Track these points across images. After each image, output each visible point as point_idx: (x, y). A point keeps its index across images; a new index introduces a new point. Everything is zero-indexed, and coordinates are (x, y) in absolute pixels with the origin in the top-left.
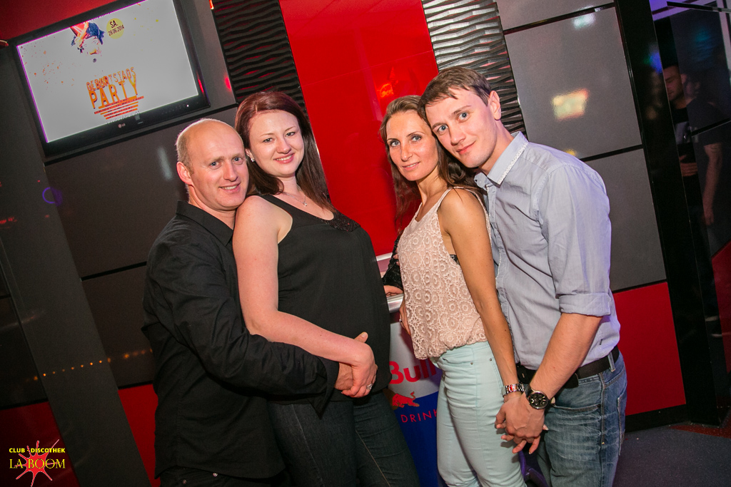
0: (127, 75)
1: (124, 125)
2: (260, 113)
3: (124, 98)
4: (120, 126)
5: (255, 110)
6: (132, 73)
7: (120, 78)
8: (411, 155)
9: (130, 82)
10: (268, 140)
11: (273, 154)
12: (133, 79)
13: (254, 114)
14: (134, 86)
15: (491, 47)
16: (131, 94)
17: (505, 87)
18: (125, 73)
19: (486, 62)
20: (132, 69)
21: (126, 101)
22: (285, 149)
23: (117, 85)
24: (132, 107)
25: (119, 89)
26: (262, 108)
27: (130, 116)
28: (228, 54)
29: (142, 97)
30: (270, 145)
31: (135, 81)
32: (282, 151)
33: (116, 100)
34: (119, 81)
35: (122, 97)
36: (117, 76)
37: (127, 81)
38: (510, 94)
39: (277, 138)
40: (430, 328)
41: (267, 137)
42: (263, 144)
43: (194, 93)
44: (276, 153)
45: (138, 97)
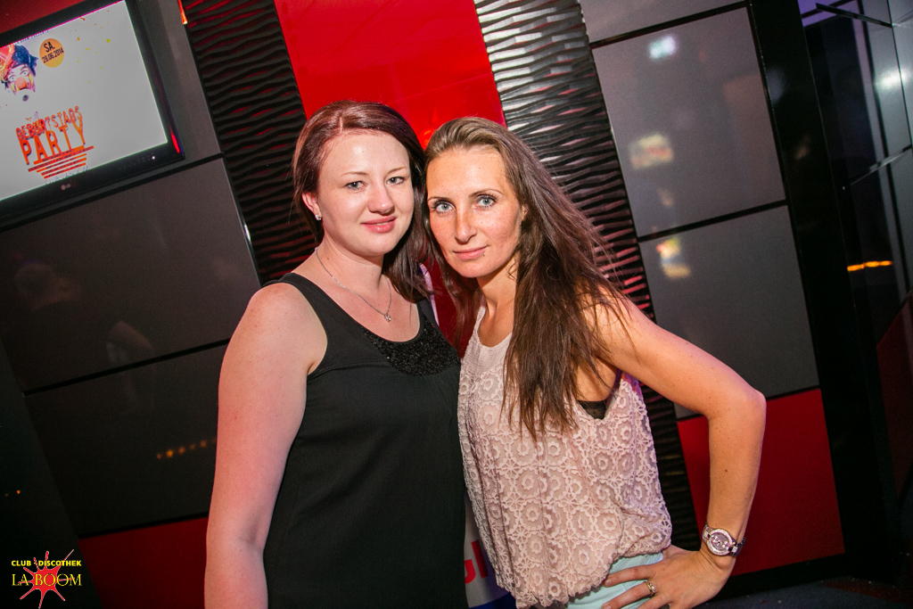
0: (71, 117)
1: (69, 186)
2: (347, 132)
3: (68, 149)
4: (63, 187)
5: (337, 126)
6: (77, 115)
7: (60, 121)
8: (473, 232)
9: (75, 126)
10: (354, 185)
11: (361, 212)
12: (78, 123)
13: (334, 134)
14: (81, 132)
15: (574, 67)
16: (76, 143)
17: (594, 123)
18: (67, 114)
19: (565, 87)
20: (77, 109)
21: (71, 152)
22: (385, 205)
23: (57, 131)
24: (78, 161)
25: (60, 136)
26: (352, 124)
27: (75, 173)
28: (207, 85)
29: (92, 148)
30: (358, 195)
31: (81, 125)
32: (378, 207)
33: (57, 152)
34: (60, 125)
35: (64, 148)
36: (57, 119)
37: (70, 125)
38: (601, 132)
39: (372, 182)
40: (554, 543)
41: (354, 178)
42: (345, 191)
43: (163, 140)
44: (367, 212)
45: (86, 147)
